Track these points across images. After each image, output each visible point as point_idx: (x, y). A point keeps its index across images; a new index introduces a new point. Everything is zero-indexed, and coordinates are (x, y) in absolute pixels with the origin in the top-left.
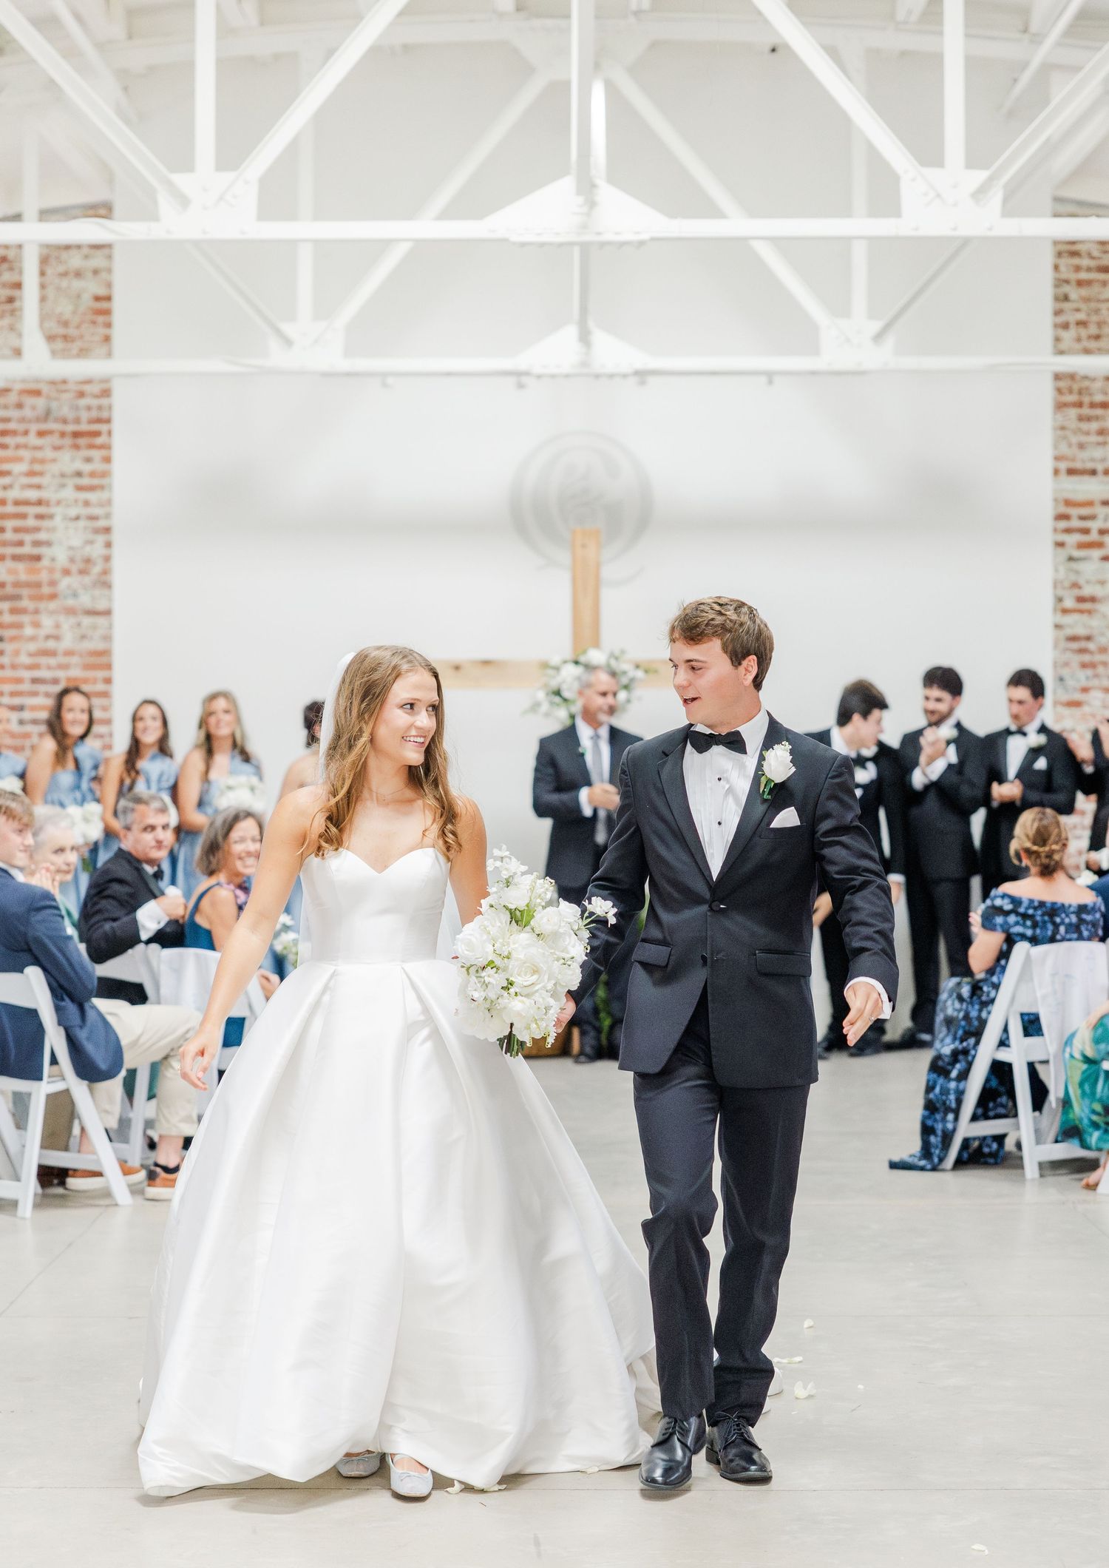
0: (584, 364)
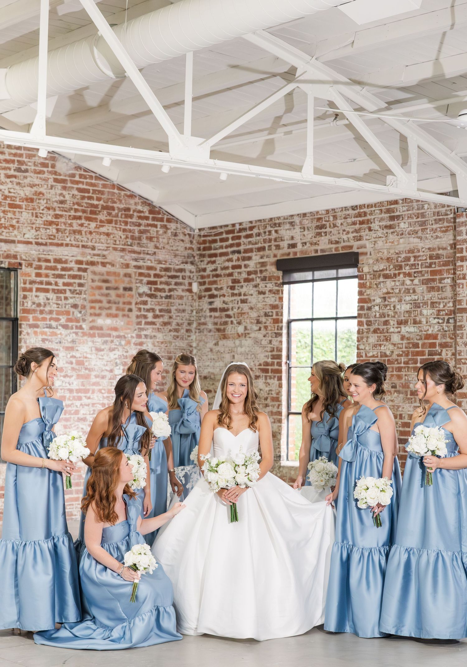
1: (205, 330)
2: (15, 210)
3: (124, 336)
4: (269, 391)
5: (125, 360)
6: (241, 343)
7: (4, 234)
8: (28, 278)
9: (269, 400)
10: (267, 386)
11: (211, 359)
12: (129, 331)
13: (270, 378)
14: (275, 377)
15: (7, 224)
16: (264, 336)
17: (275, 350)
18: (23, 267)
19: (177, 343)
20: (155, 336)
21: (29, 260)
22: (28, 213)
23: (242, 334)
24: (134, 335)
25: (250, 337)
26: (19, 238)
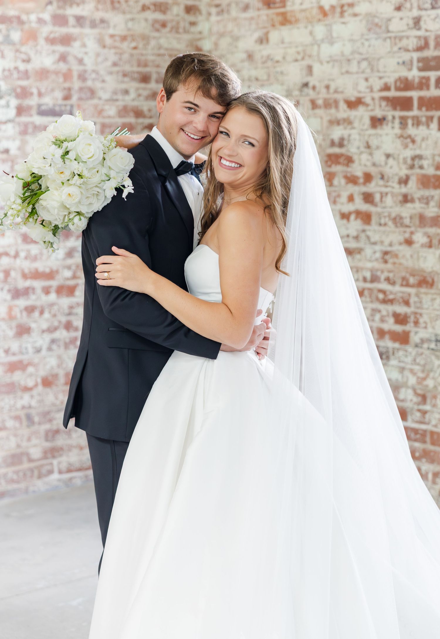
1: (233, 5)
3: (18, 18)
4: (413, 159)
5: (24, 83)
6: (330, 31)
9: (412, 183)
10: (406, 146)
11: (250, 79)
12: (30, 5)
13: (417, 122)
14: (431, 118)
16: (398, 8)
17: (432, 44)
19: (163, 41)
20: (102, 21)
23: (333, 7)
24: (46, 16)
25: (355, 15)
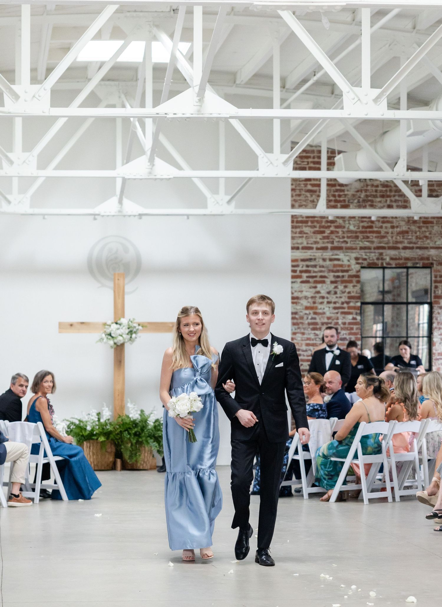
0: (120, 211)
2: (428, 225)
7: (419, 243)
8: (438, 273)
15: (422, 236)
18: (435, 266)
21: (439, 260)
22: (439, 227)
26: (431, 245)
